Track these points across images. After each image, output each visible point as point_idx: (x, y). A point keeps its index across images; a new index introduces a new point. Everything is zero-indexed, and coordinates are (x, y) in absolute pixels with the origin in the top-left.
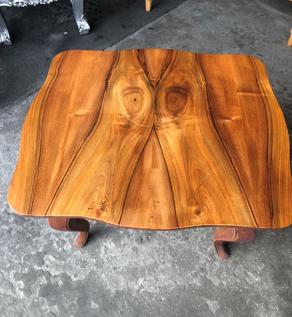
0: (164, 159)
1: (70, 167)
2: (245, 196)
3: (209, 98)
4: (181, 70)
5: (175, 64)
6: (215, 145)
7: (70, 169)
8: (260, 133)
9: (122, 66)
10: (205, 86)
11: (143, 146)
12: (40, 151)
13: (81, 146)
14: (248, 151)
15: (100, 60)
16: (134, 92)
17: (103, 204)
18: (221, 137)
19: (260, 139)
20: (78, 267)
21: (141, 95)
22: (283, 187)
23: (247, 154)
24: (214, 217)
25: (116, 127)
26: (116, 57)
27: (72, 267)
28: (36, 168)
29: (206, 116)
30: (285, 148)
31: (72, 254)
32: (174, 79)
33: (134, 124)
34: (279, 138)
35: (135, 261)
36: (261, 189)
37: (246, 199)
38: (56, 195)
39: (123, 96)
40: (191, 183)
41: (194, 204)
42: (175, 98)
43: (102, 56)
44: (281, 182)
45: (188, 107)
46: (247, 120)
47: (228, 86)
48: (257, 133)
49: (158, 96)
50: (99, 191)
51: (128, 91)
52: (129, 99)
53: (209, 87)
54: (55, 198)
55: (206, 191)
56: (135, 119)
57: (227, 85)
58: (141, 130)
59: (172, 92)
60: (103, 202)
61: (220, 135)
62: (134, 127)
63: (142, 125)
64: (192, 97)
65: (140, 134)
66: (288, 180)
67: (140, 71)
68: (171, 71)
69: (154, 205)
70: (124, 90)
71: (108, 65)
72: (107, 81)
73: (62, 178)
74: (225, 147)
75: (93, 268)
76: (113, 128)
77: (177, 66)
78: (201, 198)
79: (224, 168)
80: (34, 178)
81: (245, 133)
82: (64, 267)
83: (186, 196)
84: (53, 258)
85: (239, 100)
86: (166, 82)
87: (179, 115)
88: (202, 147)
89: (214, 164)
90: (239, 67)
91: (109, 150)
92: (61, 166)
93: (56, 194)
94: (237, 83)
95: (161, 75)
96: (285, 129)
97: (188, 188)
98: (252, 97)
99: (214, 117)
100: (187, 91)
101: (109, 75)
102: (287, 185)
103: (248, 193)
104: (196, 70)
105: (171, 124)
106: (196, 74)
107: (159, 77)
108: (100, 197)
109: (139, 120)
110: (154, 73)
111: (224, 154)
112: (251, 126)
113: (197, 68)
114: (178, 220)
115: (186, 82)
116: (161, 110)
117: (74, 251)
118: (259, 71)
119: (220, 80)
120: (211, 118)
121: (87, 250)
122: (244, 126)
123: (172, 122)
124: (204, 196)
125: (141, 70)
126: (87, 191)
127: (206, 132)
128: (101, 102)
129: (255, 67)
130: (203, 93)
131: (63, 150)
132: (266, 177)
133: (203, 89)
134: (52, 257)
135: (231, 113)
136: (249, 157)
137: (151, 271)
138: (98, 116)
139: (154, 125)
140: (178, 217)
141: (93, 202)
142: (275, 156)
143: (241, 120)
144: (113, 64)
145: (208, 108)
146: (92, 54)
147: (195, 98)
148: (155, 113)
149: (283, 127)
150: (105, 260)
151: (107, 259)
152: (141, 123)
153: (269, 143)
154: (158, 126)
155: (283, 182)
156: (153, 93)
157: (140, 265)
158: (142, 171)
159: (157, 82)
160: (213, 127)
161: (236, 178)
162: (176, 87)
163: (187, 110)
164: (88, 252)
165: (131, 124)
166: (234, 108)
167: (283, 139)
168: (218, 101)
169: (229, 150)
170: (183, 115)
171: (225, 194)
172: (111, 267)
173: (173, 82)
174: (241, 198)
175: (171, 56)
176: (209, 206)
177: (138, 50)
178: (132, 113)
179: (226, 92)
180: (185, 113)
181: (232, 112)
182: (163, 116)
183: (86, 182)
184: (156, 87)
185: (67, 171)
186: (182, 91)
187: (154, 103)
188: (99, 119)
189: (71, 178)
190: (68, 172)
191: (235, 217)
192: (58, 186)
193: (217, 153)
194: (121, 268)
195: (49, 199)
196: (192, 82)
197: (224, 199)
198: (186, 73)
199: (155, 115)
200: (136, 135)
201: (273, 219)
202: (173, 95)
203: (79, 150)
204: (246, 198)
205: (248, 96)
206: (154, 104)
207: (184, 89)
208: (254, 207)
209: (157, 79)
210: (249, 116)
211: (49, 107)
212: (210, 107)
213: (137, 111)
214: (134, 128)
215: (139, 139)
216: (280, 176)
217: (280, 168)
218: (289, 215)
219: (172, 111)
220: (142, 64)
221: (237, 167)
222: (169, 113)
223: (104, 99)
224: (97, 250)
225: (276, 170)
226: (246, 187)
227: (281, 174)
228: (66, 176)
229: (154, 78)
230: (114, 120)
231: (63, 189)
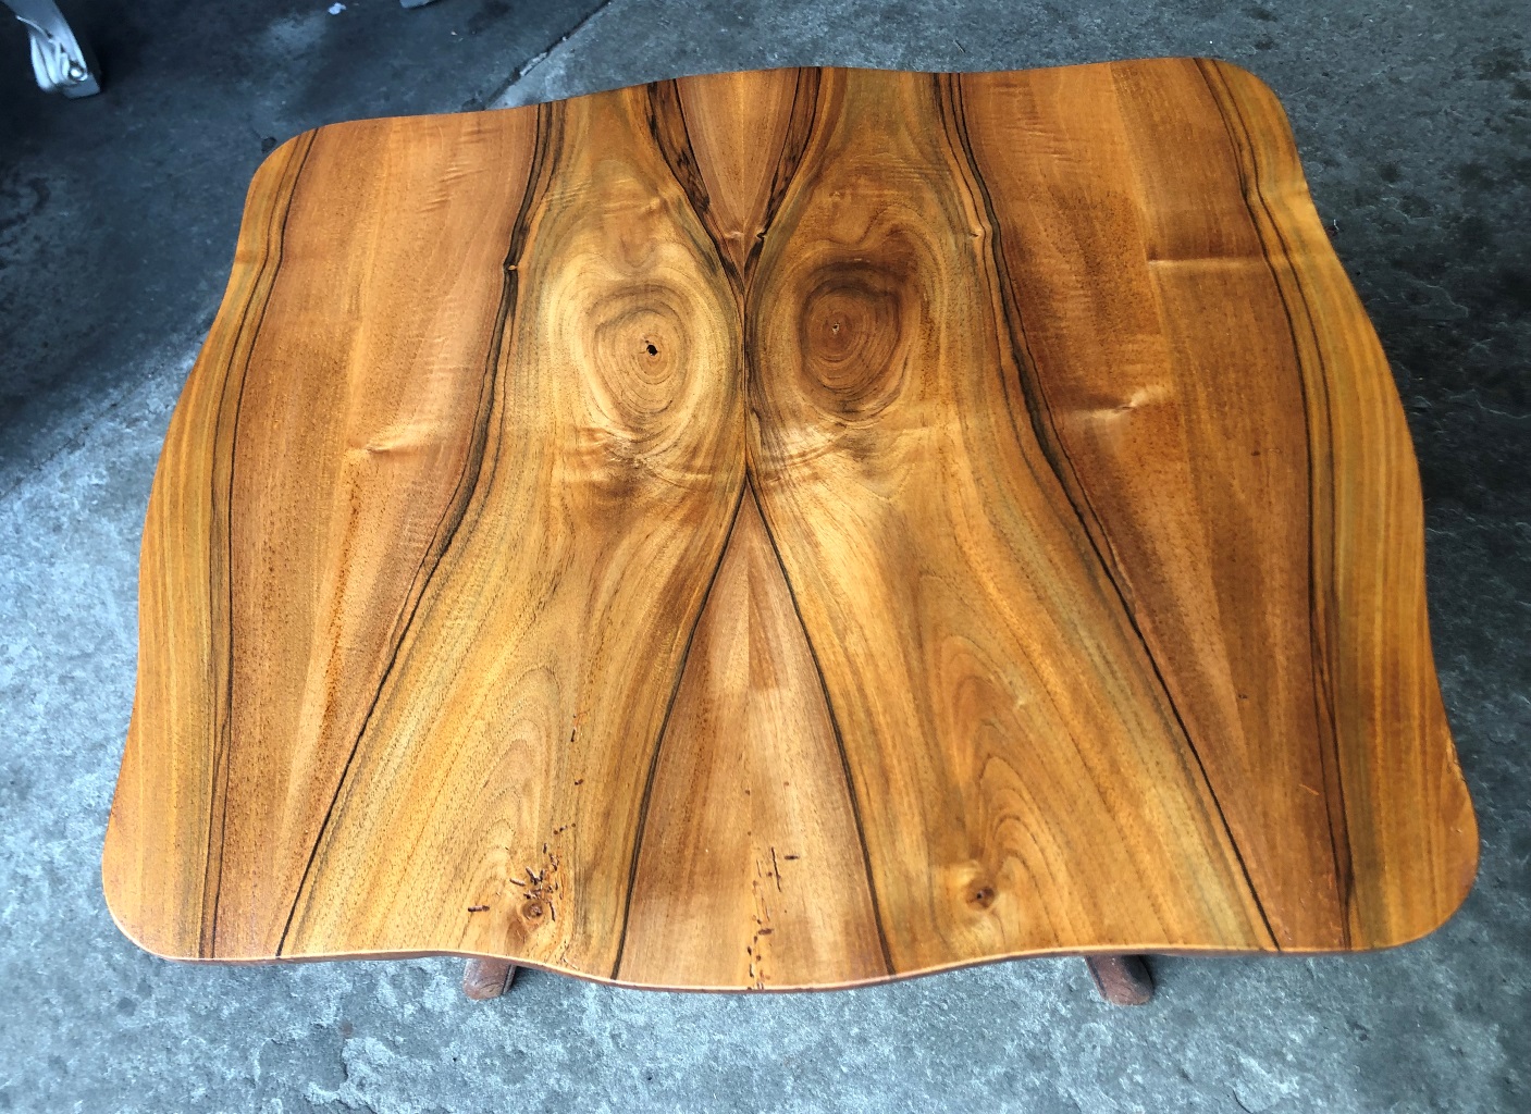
0: (808, 638)
1: (370, 715)
2: (1207, 798)
3: (1012, 304)
4: (864, 170)
5: (835, 141)
6: (1050, 547)
7: (374, 720)
8: (1273, 465)
9: (576, 179)
10: (989, 241)
11: (704, 580)
12: (231, 647)
13: (416, 607)
14: (1216, 564)
15: (471, 159)
16: (646, 310)
17: (535, 881)
18: (1081, 500)
19: (1273, 493)
20: (495, 1080)
21: (679, 320)
22: (1397, 734)
23: (1208, 581)
24: (1063, 913)
25: (568, 500)
26: (548, 136)
27: (465, 1083)
28: (219, 729)
29: (1001, 401)
30: (1399, 534)
31: (462, 1027)
32: (832, 221)
33: (654, 475)
34: (1367, 481)
35: (737, 1039)
36: (1284, 755)
37: (1213, 811)
38: (315, 856)
39: (591, 333)
40: (943, 749)
41: (963, 855)
42: (841, 320)
43: (482, 136)
44: (1384, 713)
45: (910, 363)
46: (1202, 403)
47: (1100, 234)
48: (1257, 464)
49: (761, 318)
50: (514, 821)
51: (616, 308)
52: (622, 348)
53: (1008, 246)
54: (313, 869)
55: (1017, 783)
56: (654, 452)
57: (1098, 226)
58: (688, 503)
59: (826, 289)
60: (536, 875)
61: (1073, 495)
62: (655, 490)
63: (690, 477)
64: (926, 307)
65: (685, 521)
66: (1422, 697)
67: (665, 195)
68: (815, 180)
69: (770, 874)
70: (596, 305)
71: (510, 181)
72: (512, 267)
73: (339, 771)
74: (1099, 554)
75: (558, 1080)
76: (555, 502)
77: (843, 149)
78: (996, 820)
79: (1097, 659)
80: (215, 780)
81: (1195, 470)
82: (434, 1085)
83: (923, 815)
84: (384, 1048)
85: (1159, 300)
86: (795, 241)
87: (869, 406)
88: (987, 564)
89: (1050, 645)
90: (1154, 127)
91: (545, 613)
92: (331, 710)
93: (319, 850)
94: (1144, 209)
95: (770, 205)
96: (1399, 431)
97: (931, 777)
98: (1223, 277)
99: (1042, 401)
100: (902, 279)
101: (519, 232)
102: (1416, 723)
103: (1225, 782)
104: (940, 161)
105: (829, 456)
106: (940, 186)
107: (761, 217)
108: (519, 851)
109: (679, 453)
110: (737, 201)
111: (1097, 588)
112: (1227, 434)
113: (946, 150)
114: (891, 937)
115: (895, 232)
116: (779, 387)
117: (470, 1015)
118: (1256, 135)
119: (1063, 203)
120: (1024, 407)
121: (523, 1005)
122: (1190, 432)
123: (837, 447)
124: (1006, 811)
125: (673, 191)
126: (456, 828)
127: (1004, 485)
128: (489, 377)
129: (1235, 118)
130: (978, 282)
131: (334, 629)
132: (1309, 688)
133: (979, 258)
134: (381, 1046)
135: (1123, 375)
136: (1218, 594)
137: (809, 1081)
138: (484, 447)
139: (748, 473)
140: (888, 925)
141: (488, 876)
142: (1349, 581)
143: (1172, 404)
144: (535, 175)
145: (1006, 359)
146: (431, 135)
147: (940, 312)
148: (753, 410)
149: (1387, 420)
150: (607, 1045)
151: (613, 1037)
152: (688, 468)
153: (1317, 512)
154: (768, 475)
155: (1396, 712)
156: (734, 305)
157: (760, 1056)
158: (705, 706)
159: (752, 244)
160: (1035, 453)
161: (1158, 710)
162: (848, 261)
163: (906, 379)
164: (531, 1012)
165: (640, 475)
166: (1136, 347)
167: (1389, 487)
168: (1054, 317)
169: (1121, 567)
170: (886, 405)
171: (1111, 791)
172: (635, 1071)
173: (832, 240)
174: (1189, 809)
175: (812, 103)
176: (1035, 858)
177: (652, 88)
178: (640, 419)
179: (1093, 266)
180: (897, 392)
181: (1129, 368)
182: (791, 423)
183: (449, 780)
184: (746, 275)
185: (361, 734)
186: (877, 283)
187: (741, 355)
188: (488, 465)
189: (380, 769)
190: (365, 739)
191: (1165, 907)
192: (322, 808)
193: (1063, 586)
194: (678, 1075)
195: (289, 878)
196: (926, 230)
197: (1104, 818)
198: (894, 186)
199: (753, 419)
200: (665, 529)
201: (1352, 901)
202: (832, 305)
203: (407, 628)
204: (1213, 806)
205: (1204, 274)
206: (742, 364)
207: (884, 269)
208: (1255, 850)
209: (750, 230)
210: (1214, 378)
211: (253, 425)
212: (1019, 350)
213: (664, 405)
214: (653, 495)
215: (683, 546)
216: (1378, 681)
217: (1378, 637)
218: (1432, 880)
219: (834, 391)
220: (673, 159)
221: (1164, 649)
222: (817, 402)
223: (503, 359)
224: (565, 1003)
225: (1360, 648)
226: (1210, 747)
227: (1384, 669)
228: (358, 757)
229: (736, 226)
230: (559, 462)
231: (348, 821)
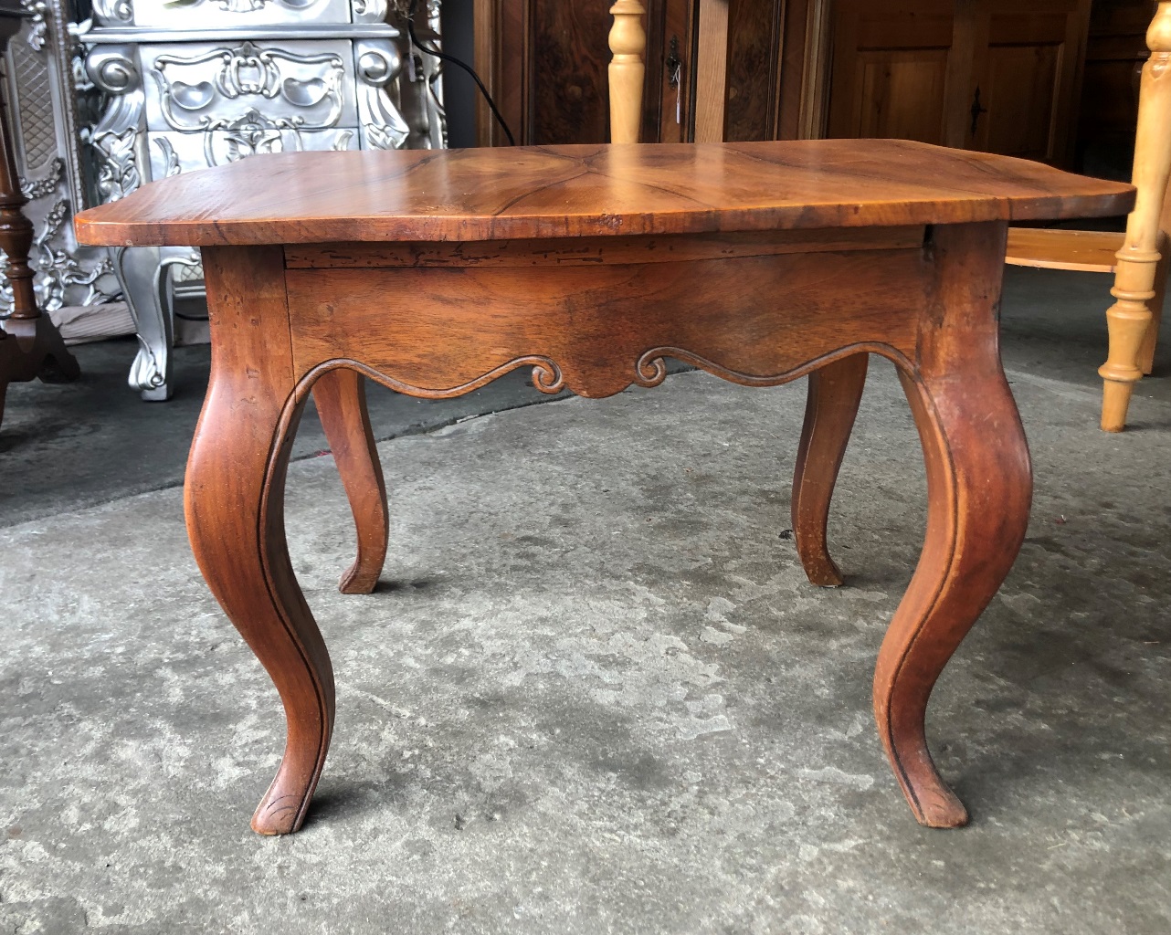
20: (140, 884)
27: (108, 883)
31: (131, 844)
35: (409, 881)
75: (206, 891)
82: (75, 881)
137: (475, 920)
150: (272, 871)
151: (280, 867)
157: (428, 897)
172: (291, 893)
194: (335, 901)
